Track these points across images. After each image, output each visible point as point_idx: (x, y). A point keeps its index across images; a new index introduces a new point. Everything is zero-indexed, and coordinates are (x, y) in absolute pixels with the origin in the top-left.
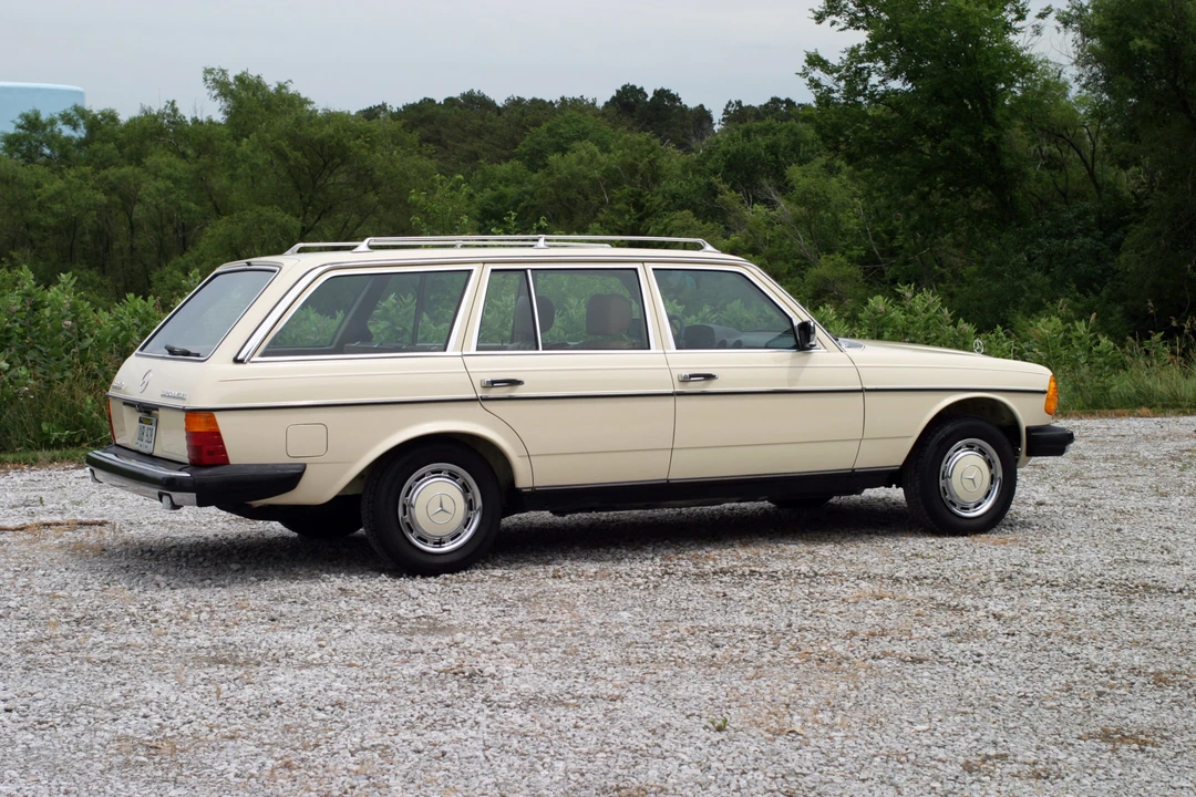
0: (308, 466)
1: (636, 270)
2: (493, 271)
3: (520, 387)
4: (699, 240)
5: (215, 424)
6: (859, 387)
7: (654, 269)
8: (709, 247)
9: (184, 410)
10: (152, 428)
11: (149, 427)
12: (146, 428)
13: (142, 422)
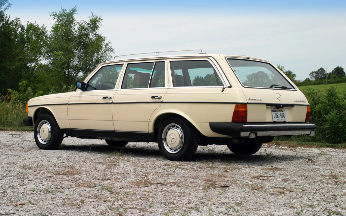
10: (283, 113)
11: (281, 113)
12: (279, 113)
13: (275, 111)
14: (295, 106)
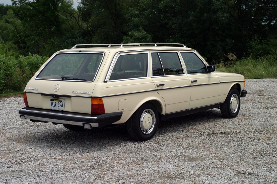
0: (123, 112)
1: (177, 52)
2: (152, 53)
3: (164, 86)
4: (183, 44)
5: (102, 101)
6: (219, 82)
7: (180, 52)
8: (185, 46)
9: (91, 97)
10: (61, 102)
11: (60, 102)
12: (57, 102)
13: (53, 101)
14: (72, 97)
